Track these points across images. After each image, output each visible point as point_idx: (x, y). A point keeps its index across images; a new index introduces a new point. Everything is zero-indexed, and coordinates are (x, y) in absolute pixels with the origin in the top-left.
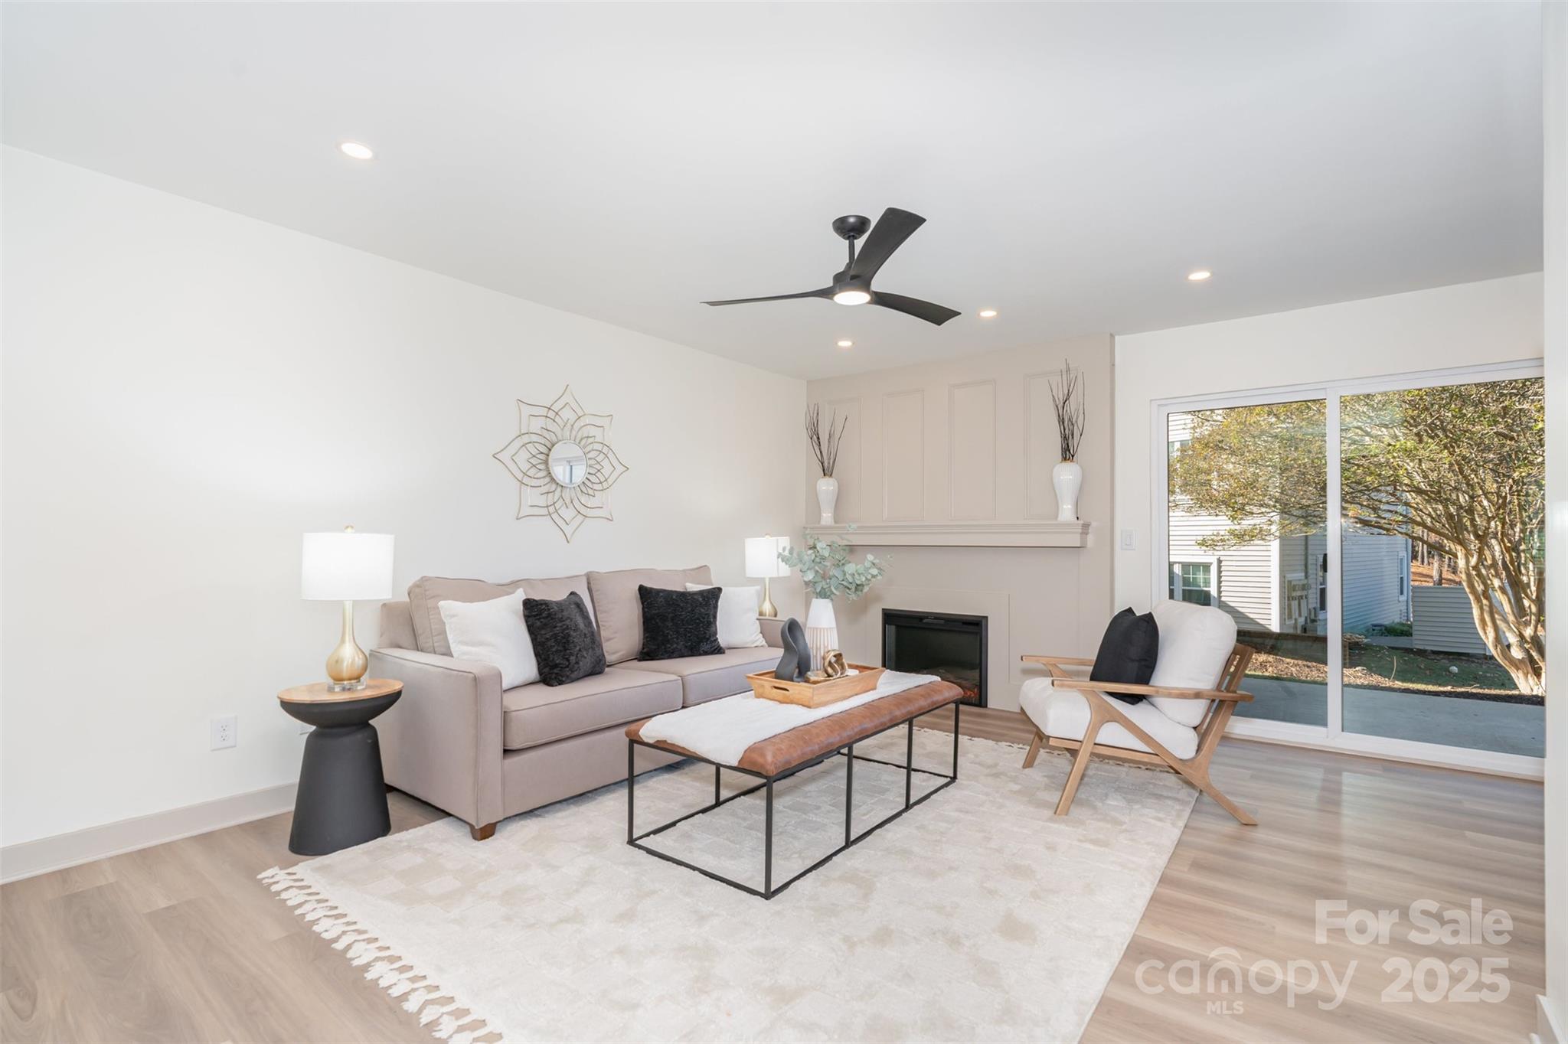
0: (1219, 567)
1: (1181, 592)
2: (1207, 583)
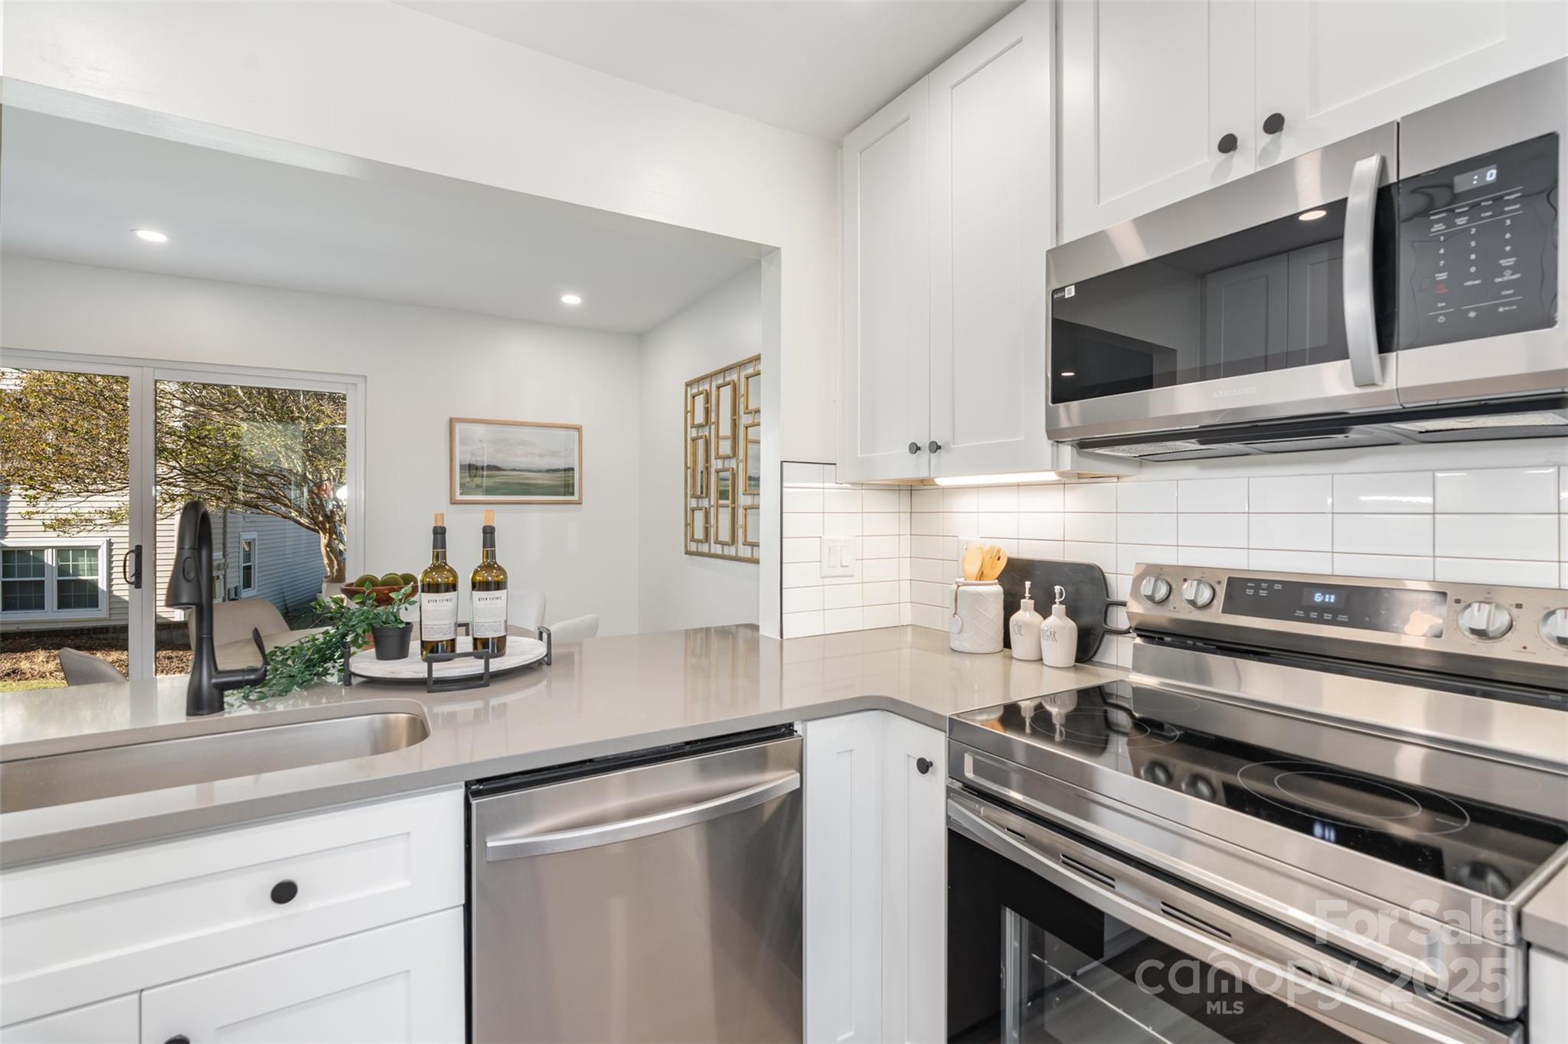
0: (110, 550)
2: (93, 571)
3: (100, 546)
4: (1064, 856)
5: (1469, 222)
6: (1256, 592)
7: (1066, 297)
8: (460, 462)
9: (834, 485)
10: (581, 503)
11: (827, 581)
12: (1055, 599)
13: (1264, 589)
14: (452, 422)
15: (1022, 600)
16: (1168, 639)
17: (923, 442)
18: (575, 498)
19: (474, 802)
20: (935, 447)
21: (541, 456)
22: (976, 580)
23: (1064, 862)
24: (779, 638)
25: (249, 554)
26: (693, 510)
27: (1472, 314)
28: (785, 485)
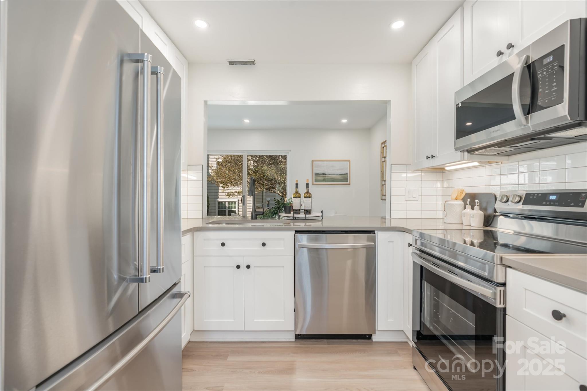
0: (238, 202)
1: (228, 211)
2: (235, 208)
3: (236, 201)
4: (432, 263)
5: (546, 73)
6: (533, 197)
7: (459, 106)
8: (315, 172)
9: (410, 172)
10: (350, 185)
11: (407, 202)
12: (475, 204)
13: (536, 196)
14: (313, 161)
15: (466, 206)
16: (511, 216)
17: (430, 156)
18: (348, 183)
19: (296, 235)
20: (433, 157)
21: (337, 170)
22: (455, 200)
23: (432, 264)
24: (390, 218)
25: (268, 205)
26: (383, 185)
27: (547, 101)
28: (392, 172)
